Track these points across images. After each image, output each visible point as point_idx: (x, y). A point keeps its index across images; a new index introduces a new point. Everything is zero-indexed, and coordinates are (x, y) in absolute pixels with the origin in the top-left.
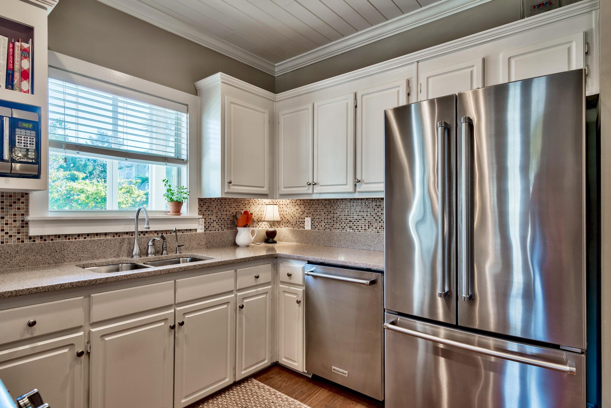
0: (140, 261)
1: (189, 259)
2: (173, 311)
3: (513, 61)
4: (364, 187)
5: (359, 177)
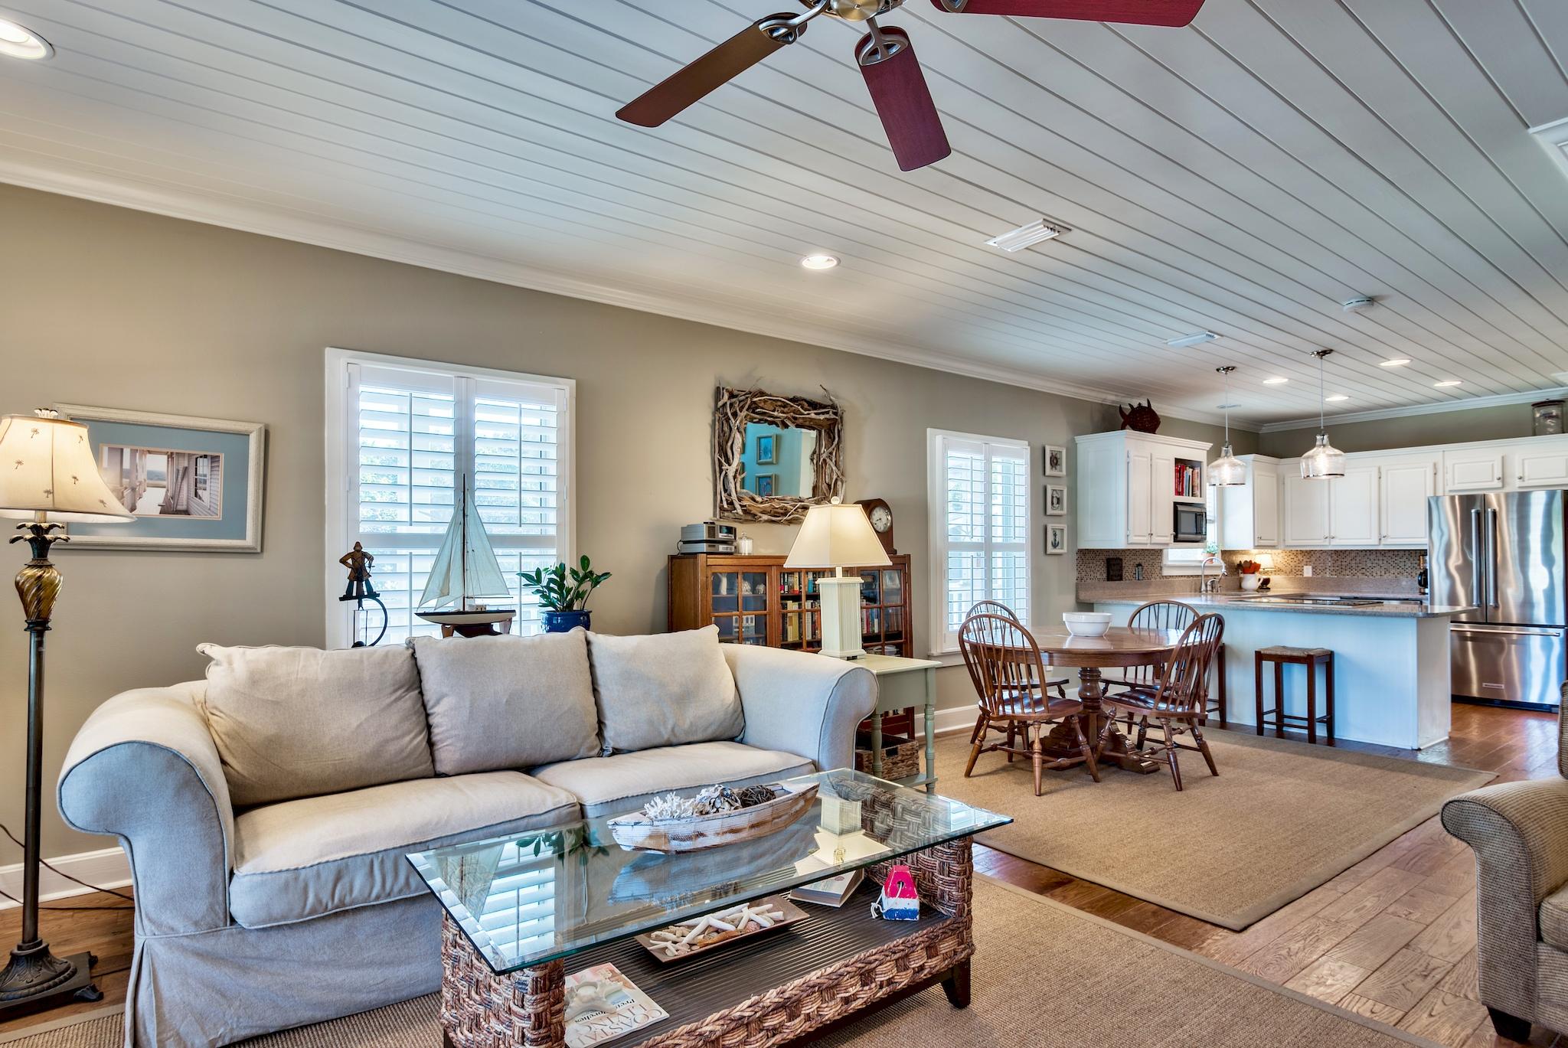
3: (1526, 462)
4: (1389, 541)
5: (1384, 533)
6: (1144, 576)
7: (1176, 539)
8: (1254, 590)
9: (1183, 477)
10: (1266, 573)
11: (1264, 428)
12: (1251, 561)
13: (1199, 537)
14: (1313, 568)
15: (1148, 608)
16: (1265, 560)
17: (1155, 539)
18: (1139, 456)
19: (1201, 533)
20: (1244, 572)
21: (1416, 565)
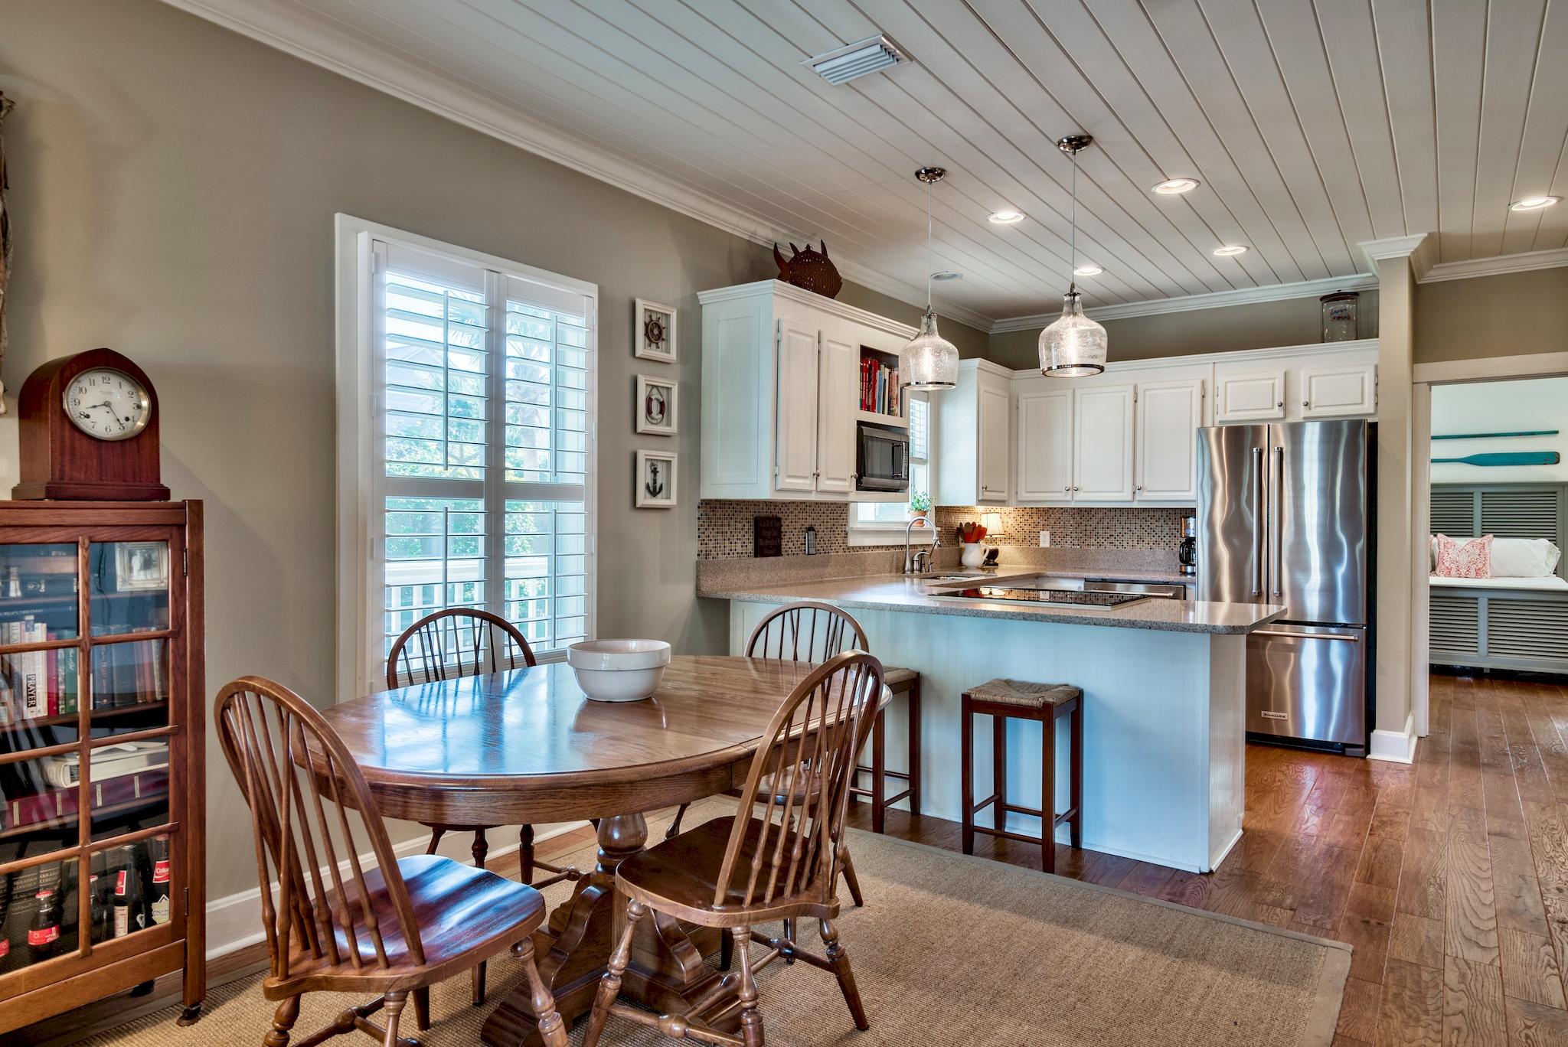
3: (1314, 380)
4: (1146, 495)
5: (1139, 484)
6: (819, 547)
7: (860, 487)
8: (978, 568)
9: (875, 381)
10: (993, 541)
11: (994, 326)
12: (974, 523)
13: (897, 482)
14: (1051, 534)
15: (781, 616)
16: (993, 521)
17: (826, 484)
18: (796, 332)
19: (899, 478)
20: (967, 540)
21: (1175, 532)
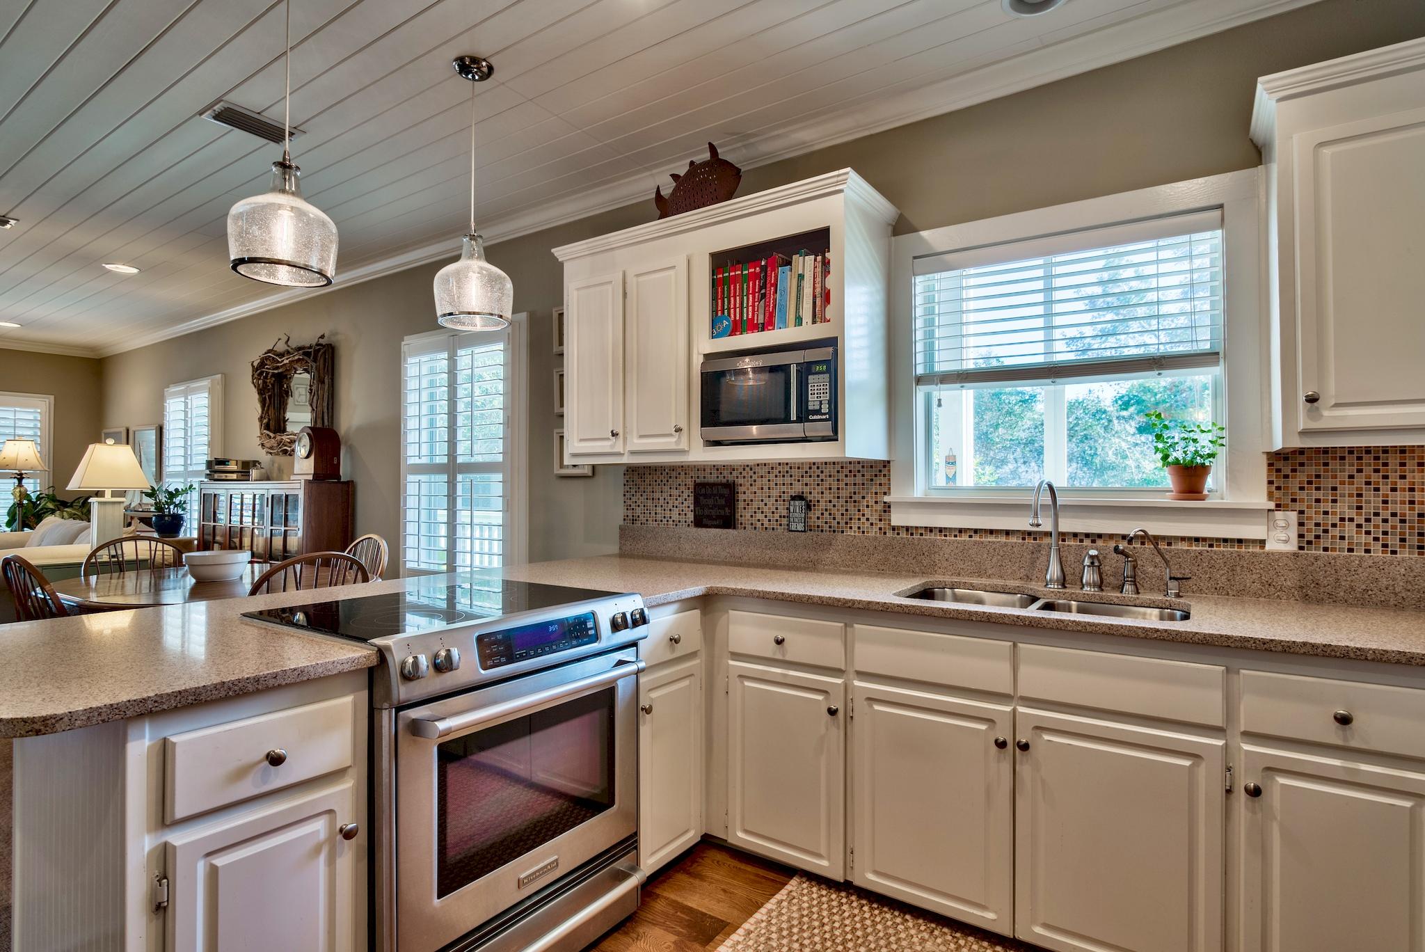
0: (1052, 594)
1: (1181, 615)
2: (1008, 709)
